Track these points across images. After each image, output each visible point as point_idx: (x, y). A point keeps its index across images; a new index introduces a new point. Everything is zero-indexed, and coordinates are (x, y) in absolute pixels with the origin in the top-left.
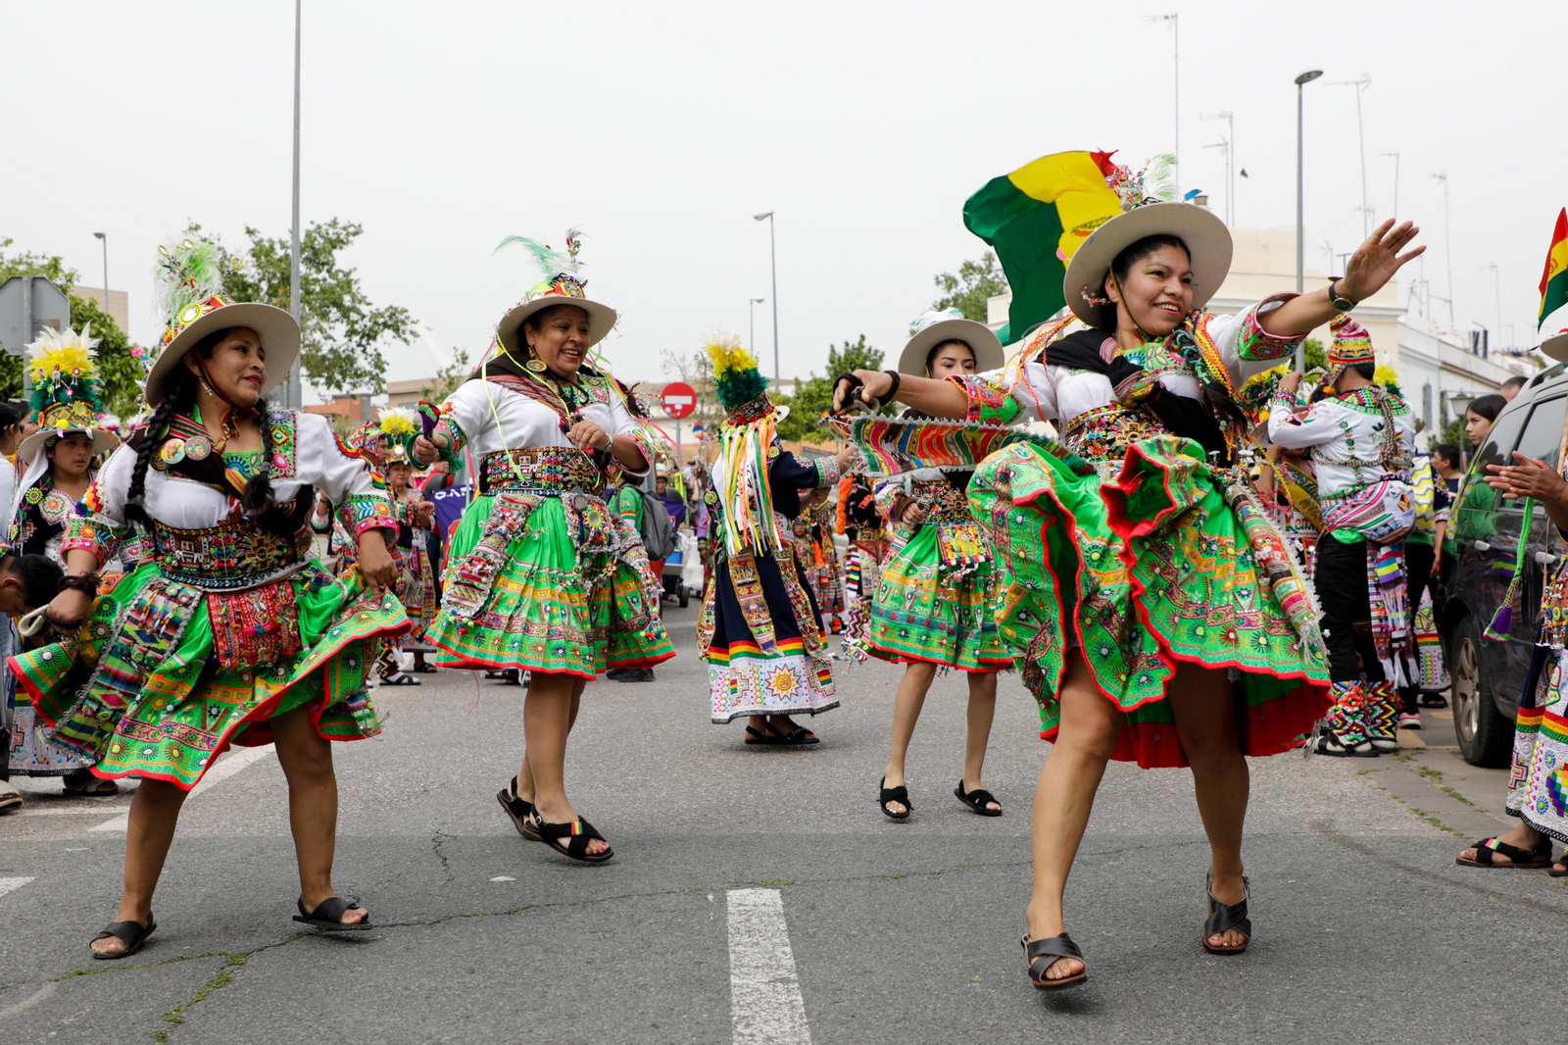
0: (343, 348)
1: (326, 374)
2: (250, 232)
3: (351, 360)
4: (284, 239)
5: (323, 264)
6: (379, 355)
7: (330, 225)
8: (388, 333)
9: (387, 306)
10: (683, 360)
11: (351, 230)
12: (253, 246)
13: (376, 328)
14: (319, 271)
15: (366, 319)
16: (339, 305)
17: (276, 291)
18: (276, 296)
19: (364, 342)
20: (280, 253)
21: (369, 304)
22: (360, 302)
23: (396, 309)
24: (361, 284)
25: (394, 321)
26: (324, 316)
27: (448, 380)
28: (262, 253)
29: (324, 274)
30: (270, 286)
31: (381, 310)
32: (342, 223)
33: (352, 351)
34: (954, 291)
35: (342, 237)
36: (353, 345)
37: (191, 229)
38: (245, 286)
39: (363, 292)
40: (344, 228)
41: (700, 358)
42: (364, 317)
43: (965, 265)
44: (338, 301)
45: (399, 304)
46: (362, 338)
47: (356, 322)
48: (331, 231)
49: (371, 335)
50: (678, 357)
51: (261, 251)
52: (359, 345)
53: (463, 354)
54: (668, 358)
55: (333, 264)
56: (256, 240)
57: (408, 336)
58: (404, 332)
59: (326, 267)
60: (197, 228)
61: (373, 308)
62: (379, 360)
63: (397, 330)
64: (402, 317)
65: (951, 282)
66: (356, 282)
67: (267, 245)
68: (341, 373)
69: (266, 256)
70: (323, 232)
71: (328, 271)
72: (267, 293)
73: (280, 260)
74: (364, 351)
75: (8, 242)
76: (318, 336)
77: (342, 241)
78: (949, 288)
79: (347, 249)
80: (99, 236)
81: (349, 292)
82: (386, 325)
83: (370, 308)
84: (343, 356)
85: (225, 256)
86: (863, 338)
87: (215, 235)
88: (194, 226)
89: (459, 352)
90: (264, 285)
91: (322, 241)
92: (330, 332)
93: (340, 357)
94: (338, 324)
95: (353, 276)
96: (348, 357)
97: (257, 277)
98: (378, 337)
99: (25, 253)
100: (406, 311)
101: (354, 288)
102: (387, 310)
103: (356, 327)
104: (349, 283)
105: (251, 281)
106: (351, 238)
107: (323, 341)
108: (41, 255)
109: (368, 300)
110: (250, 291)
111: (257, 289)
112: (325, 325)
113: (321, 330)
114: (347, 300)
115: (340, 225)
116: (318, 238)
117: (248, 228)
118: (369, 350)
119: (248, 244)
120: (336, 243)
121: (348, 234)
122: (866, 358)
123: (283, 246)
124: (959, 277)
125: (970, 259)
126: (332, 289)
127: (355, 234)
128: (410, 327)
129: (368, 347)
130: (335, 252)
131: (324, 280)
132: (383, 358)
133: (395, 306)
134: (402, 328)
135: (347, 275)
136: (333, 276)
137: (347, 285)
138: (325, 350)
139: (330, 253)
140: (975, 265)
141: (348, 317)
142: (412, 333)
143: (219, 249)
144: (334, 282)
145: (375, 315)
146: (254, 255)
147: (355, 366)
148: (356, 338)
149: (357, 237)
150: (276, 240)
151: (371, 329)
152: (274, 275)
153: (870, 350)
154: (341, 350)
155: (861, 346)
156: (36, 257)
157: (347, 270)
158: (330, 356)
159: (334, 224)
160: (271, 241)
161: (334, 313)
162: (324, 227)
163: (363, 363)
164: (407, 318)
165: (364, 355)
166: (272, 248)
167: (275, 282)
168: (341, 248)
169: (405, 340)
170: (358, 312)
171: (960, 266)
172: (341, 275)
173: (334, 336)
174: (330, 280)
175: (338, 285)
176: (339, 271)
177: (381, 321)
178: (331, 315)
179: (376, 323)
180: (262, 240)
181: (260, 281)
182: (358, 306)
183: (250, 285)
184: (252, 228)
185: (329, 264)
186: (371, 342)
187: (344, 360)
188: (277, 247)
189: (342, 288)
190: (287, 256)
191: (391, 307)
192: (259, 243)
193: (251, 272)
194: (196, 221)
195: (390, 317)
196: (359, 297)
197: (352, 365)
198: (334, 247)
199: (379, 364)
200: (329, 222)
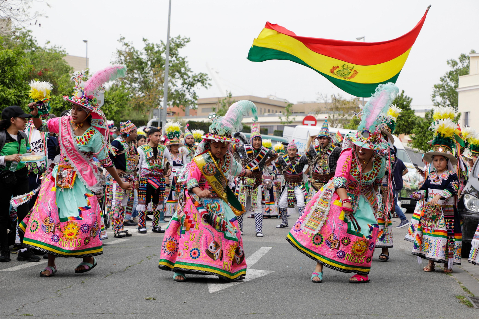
0: (180, 90)
1: (173, 100)
2: (144, 40)
3: (183, 95)
4: (158, 44)
5: (174, 54)
6: (195, 93)
7: (177, 38)
8: (199, 84)
9: (199, 72)
10: (326, 97)
11: (186, 40)
12: (145, 46)
13: (194, 82)
14: (172, 57)
15: (190, 78)
16: (179, 72)
17: (154, 65)
18: (154, 68)
19: (189, 87)
20: (156, 49)
21: (192, 72)
22: (188, 71)
23: (203, 74)
24: (189, 63)
25: (202, 79)
26: (173, 76)
27: (223, 104)
28: (149, 49)
29: (174, 58)
30: (152, 63)
31: (197, 74)
32: (182, 37)
33: (184, 91)
34: (455, 67)
35: (182, 43)
36: (185, 89)
37: (121, 39)
38: (141, 63)
39: (190, 67)
40: (183, 40)
41: (334, 96)
42: (189, 77)
43: (462, 55)
44: (179, 70)
45: (203, 72)
46: (188, 86)
47: (186, 79)
48: (177, 41)
49: (192, 85)
50: (323, 96)
51: (148, 48)
52: (187, 89)
53: (230, 93)
54: (319, 96)
55: (178, 55)
56: (147, 43)
57: (207, 86)
58: (206, 84)
59: (175, 56)
60: (124, 38)
61: (193, 74)
62: (195, 95)
63: (203, 83)
64: (205, 77)
65: (454, 63)
66: (187, 62)
67: (151, 46)
68: (179, 101)
69: (151, 51)
70: (174, 41)
71: (176, 57)
72: (150, 66)
73: (156, 53)
74: (189, 91)
75: (49, 42)
76: (170, 84)
77: (182, 45)
78: (454, 66)
79: (184, 48)
80: (85, 41)
81: (184, 67)
82: (198, 81)
83: (192, 73)
84: (180, 93)
85: (134, 50)
86: (403, 92)
87: (131, 42)
88: (122, 38)
89: (228, 93)
90: (149, 63)
91: (173, 45)
92: (175, 83)
93: (179, 93)
94: (178, 80)
95: (186, 60)
96: (182, 94)
97: (146, 59)
98: (195, 86)
99: (53, 46)
100: (207, 75)
101: (186, 65)
102: (199, 74)
103: (186, 81)
104: (184, 63)
105: (144, 61)
106: (186, 44)
107: (172, 87)
108: (60, 46)
109: (191, 70)
110: (143, 65)
111: (147, 64)
112: (173, 80)
113: (172, 82)
114: (183, 70)
115: (181, 38)
116: (172, 44)
117: (144, 39)
118: (191, 91)
119: (144, 45)
120: (179, 45)
121: (184, 42)
122: (404, 101)
123: (158, 47)
124: (458, 61)
125: (464, 53)
126: (177, 66)
127: (188, 42)
128: (208, 82)
129: (191, 90)
130: (179, 49)
131: (174, 61)
132: (197, 95)
133: (202, 72)
134: (205, 82)
135: (183, 59)
136: (178, 59)
137: (183, 63)
138: (173, 91)
139: (176, 50)
140: (466, 55)
141: (183, 77)
142: (209, 84)
143: (132, 47)
144: (178, 62)
145: (194, 77)
146: (146, 50)
147: (185, 97)
148: (186, 86)
149: (188, 43)
150: (155, 44)
151: (192, 82)
152: (154, 59)
153: (406, 97)
154: (179, 91)
155: (402, 95)
156: (58, 47)
157: (183, 57)
158: (175, 93)
159: (179, 37)
160: (153, 44)
161: (177, 75)
162: (175, 39)
163: (188, 97)
164: (207, 78)
165: (188, 93)
166: (153, 47)
167: (154, 61)
168: (181, 48)
169: (206, 87)
170: (187, 75)
171: (459, 56)
172: (181, 59)
173: (177, 85)
174: (176, 61)
175: (179, 64)
176: (180, 57)
177: (196, 79)
178: (176, 76)
179: (195, 80)
180: (149, 44)
181: (148, 61)
182: (187, 72)
183: (144, 63)
184: (145, 39)
185: (176, 55)
186: (192, 87)
187: (181, 95)
188: (155, 47)
189: (181, 65)
190: (159, 50)
191: (201, 73)
192: (148, 45)
193: (144, 57)
194: (123, 36)
195: (200, 77)
196: (188, 69)
197: (184, 97)
198: (178, 47)
199: (195, 97)
200: (177, 36)
